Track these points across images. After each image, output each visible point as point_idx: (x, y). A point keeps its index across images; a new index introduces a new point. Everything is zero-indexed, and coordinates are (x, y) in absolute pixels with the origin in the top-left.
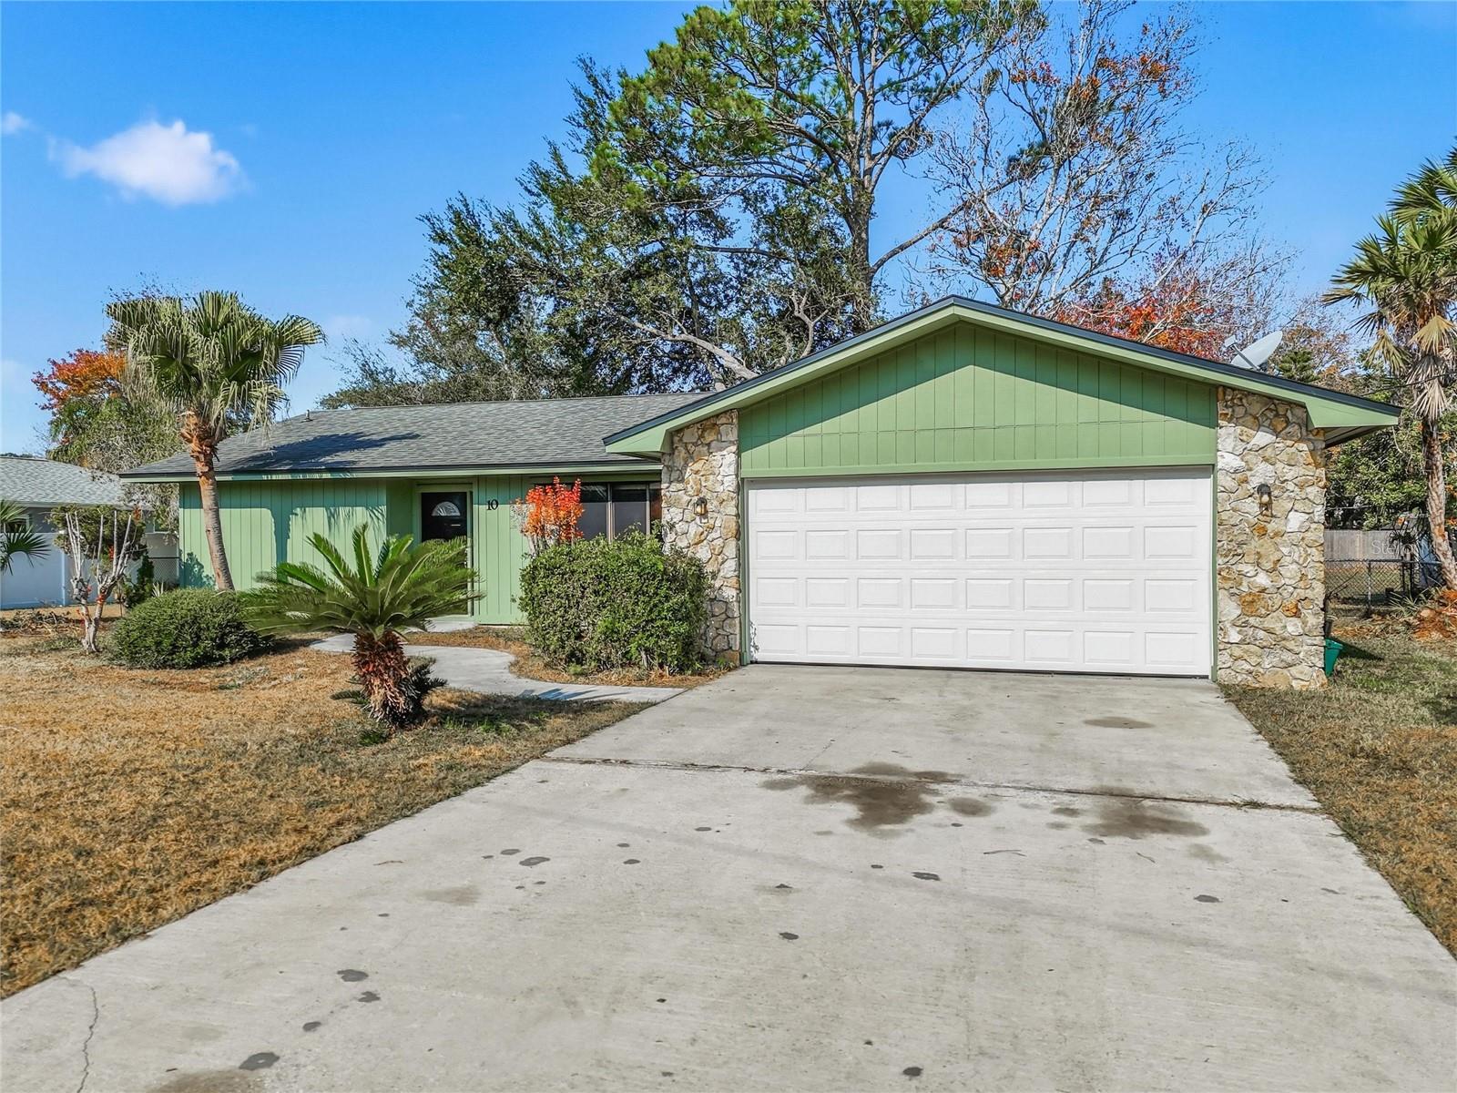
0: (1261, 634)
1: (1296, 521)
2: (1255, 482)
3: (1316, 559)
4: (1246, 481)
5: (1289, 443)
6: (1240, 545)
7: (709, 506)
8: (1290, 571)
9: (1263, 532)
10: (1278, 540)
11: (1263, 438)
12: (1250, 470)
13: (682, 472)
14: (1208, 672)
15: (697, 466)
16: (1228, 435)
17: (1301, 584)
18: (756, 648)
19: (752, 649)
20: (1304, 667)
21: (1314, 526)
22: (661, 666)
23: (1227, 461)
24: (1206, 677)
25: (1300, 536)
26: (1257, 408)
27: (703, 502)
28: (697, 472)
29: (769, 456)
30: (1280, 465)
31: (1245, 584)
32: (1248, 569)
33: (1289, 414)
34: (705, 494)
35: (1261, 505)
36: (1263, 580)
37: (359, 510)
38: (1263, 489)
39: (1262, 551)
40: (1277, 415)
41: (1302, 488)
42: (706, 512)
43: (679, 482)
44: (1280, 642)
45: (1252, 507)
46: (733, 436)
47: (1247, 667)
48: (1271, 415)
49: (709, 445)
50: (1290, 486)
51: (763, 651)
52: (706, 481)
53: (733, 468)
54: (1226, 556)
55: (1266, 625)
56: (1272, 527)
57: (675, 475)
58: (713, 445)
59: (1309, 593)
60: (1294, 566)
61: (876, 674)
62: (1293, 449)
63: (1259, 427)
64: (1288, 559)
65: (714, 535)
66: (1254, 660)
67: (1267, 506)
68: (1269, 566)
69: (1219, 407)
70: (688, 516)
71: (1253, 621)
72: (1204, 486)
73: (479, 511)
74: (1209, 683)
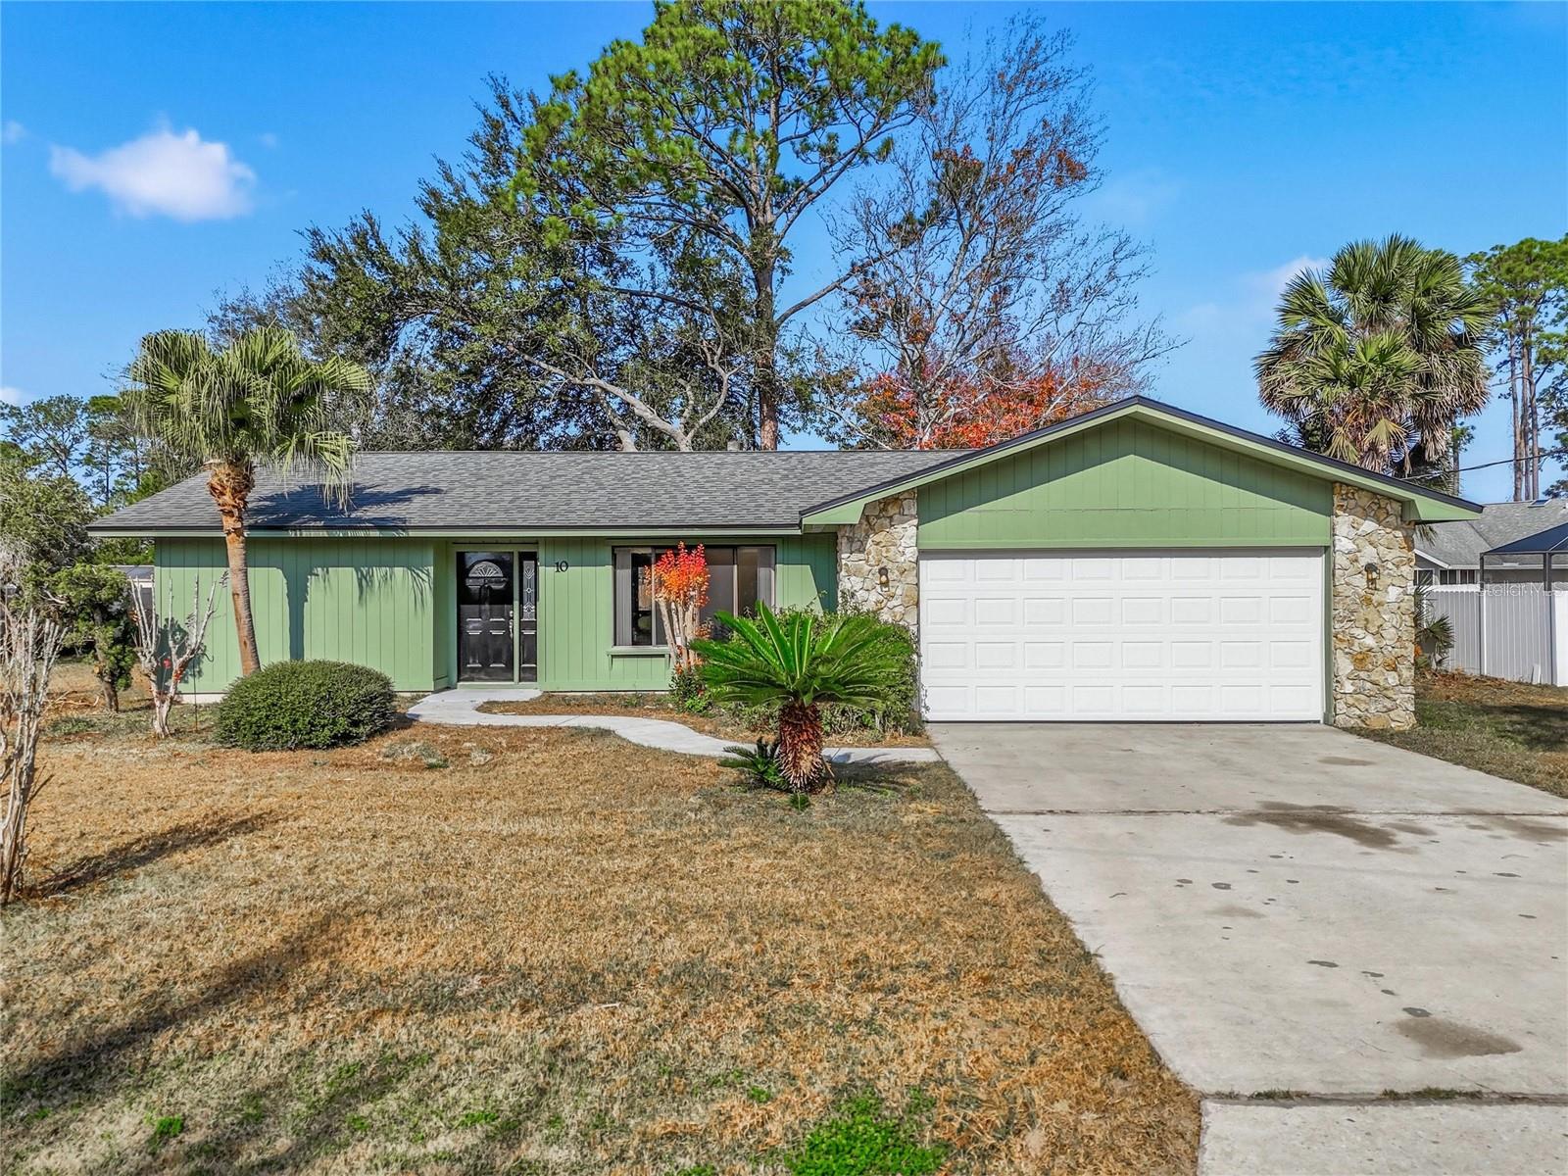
0: (1368, 685)
1: (1393, 593)
2: (1363, 562)
3: (1409, 624)
4: (1356, 561)
5: (1388, 530)
6: (1352, 612)
7: (890, 575)
8: (1390, 634)
9: (1369, 602)
10: (1380, 608)
11: (1369, 526)
12: (1359, 551)
13: (863, 543)
14: (1320, 718)
15: (877, 538)
16: (1343, 522)
17: (1398, 644)
18: (927, 709)
19: (923, 710)
20: (1400, 711)
21: (1407, 597)
22: (895, 727)
23: (1343, 544)
24: (1318, 722)
25: (1397, 605)
26: (1365, 501)
27: (883, 571)
28: (878, 544)
29: (947, 529)
30: (1381, 548)
31: (1356, 644)
32: (1359, 632)
33: (1389, 507)
34: (885, 563)
35: (1368, 580)
36: (1370, 641)
38: (1370, 568)
39: (1369, 617)
40: (1379, 508)
41: (1398, 567)
42: (888, 581)
43: (860, 552)
44: (1383, 691)
45: (1361, 582)
46: (914, 511)
47: (1358, 712)
48: (1375, 507)
49: (891, 517)
50: (1390, 566)
51: (934, 711)
52: (887, 551)
53: (914, 540)
54: (1342, 622)
55: (1373, 678)
56: (1376, 598)
57: (856, 545)
58: (896, 517)
59: (1403, 652)
60: (1393, 630)
61: (1051, 729)
62: (1391, 536)
63: (1366, 517)
64: (1389, 624)
65: (894, 602)
66: (1363, 706)
67: (1373, 581)
68: (1374, 630)
69: (1336, 500)
70: (868, 584)
71: (1363, 675)
72: (1317, 564)
73: (546, 573)
74: (1322, 726)
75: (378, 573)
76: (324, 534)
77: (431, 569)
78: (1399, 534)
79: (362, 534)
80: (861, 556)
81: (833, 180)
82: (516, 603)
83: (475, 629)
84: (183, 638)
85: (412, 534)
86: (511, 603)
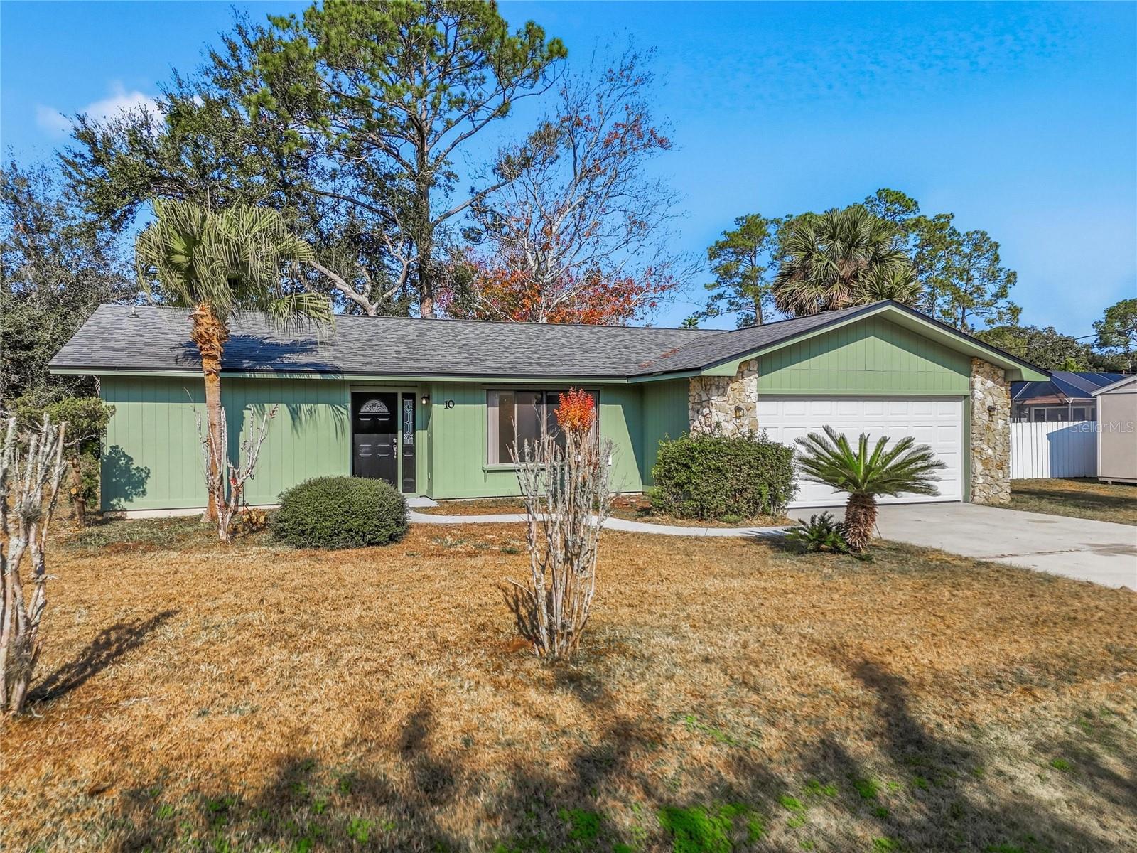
0: (989, 478)
1: (1000, 423)
2: (987, 405)
4: (984, 404)
5: (998, 386)
6: (981, 435)
7: (742, 412)
8: (999, 447)
9: (990, 429)
10: (994, 432)
11: (990, 384)
12: (986, 399)
13: (725, 389)
14: (961, 499)
15: (734, 386)
16: (978, 381)
17: (1003, 454)
20: (1004, 493)
21: (1006, 426)
23: (978, 394)
24: (960, 501)
25: (1002, 430)
26: (988, 368)
27: (737, 409)
28: (734, 390)
30: (995, 397)
31: (984, 454)
32: (985, 447)
33: (999, 372)
34: (738, 403)
35: (989, 416)
36: (990, 452)
37: (322, 407)
38: (990, 409)
39: (990, 438)
40: (995, 372)
42: (741, 416)
43: (723, 395)
45: (986, 417)
47: (985, 495)
48: (993, 371)
49: (744, 373)
50: (999, 407)
52: (740, 395)
53: (756, 388)
54: (976, 441)
55: (991, 474)
56: (992, 426)
58: (747, 373)
59: (1005, 458)
62: (999, 390)
63: (988, 378)
64: (999, 442)
66: (987, 491)
67: (991, 416)
68: (992, 445)
69: (974, 368)
70: (728, 418)
71: (987, 472)
72: (959, 406)
73: (438, 409)
74: (962, 503)
75: (305, 408)
76: (274, 376)
77: (349, 405)
78: (1003, 388)
79: (305, 377)
80: (725, 398)
81: (481, 126)
82: (400, 432)
83: (366, 453)
84: (127, 463)
85: (346, 377)
86: (396, 432)
